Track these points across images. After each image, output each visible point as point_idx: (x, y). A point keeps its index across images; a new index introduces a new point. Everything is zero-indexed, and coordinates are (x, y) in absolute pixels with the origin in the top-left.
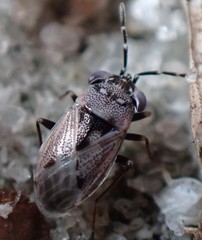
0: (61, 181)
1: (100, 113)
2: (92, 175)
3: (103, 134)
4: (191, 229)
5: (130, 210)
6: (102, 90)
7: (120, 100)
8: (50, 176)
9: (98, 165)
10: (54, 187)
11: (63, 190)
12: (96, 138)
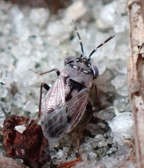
0: (58, 120)
1: (76, 79)
2: (75, 115)
3: (79, 91)
4: (127, 141)
5: (94, 130)
6: (74, 67)
7: (85, 71)
8: (51, 117)
9: (78, 109)
10: (54, 123)
11: (59, 125)
12: (75, 93)
